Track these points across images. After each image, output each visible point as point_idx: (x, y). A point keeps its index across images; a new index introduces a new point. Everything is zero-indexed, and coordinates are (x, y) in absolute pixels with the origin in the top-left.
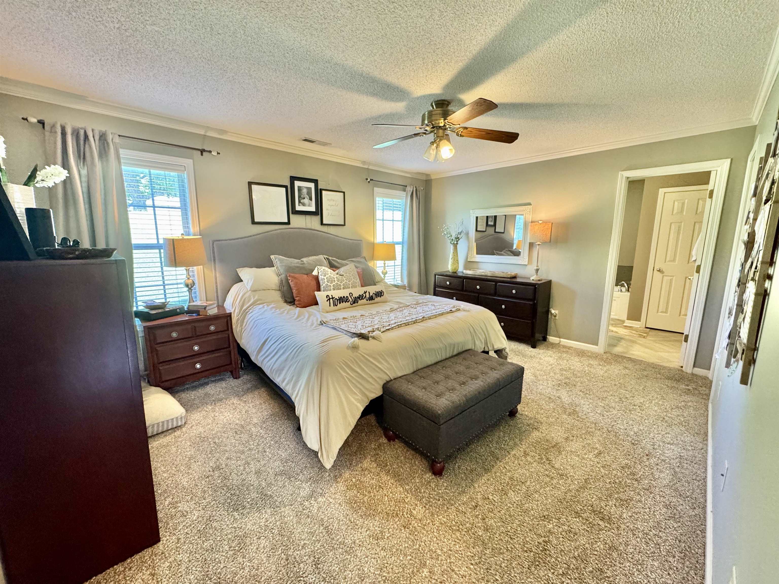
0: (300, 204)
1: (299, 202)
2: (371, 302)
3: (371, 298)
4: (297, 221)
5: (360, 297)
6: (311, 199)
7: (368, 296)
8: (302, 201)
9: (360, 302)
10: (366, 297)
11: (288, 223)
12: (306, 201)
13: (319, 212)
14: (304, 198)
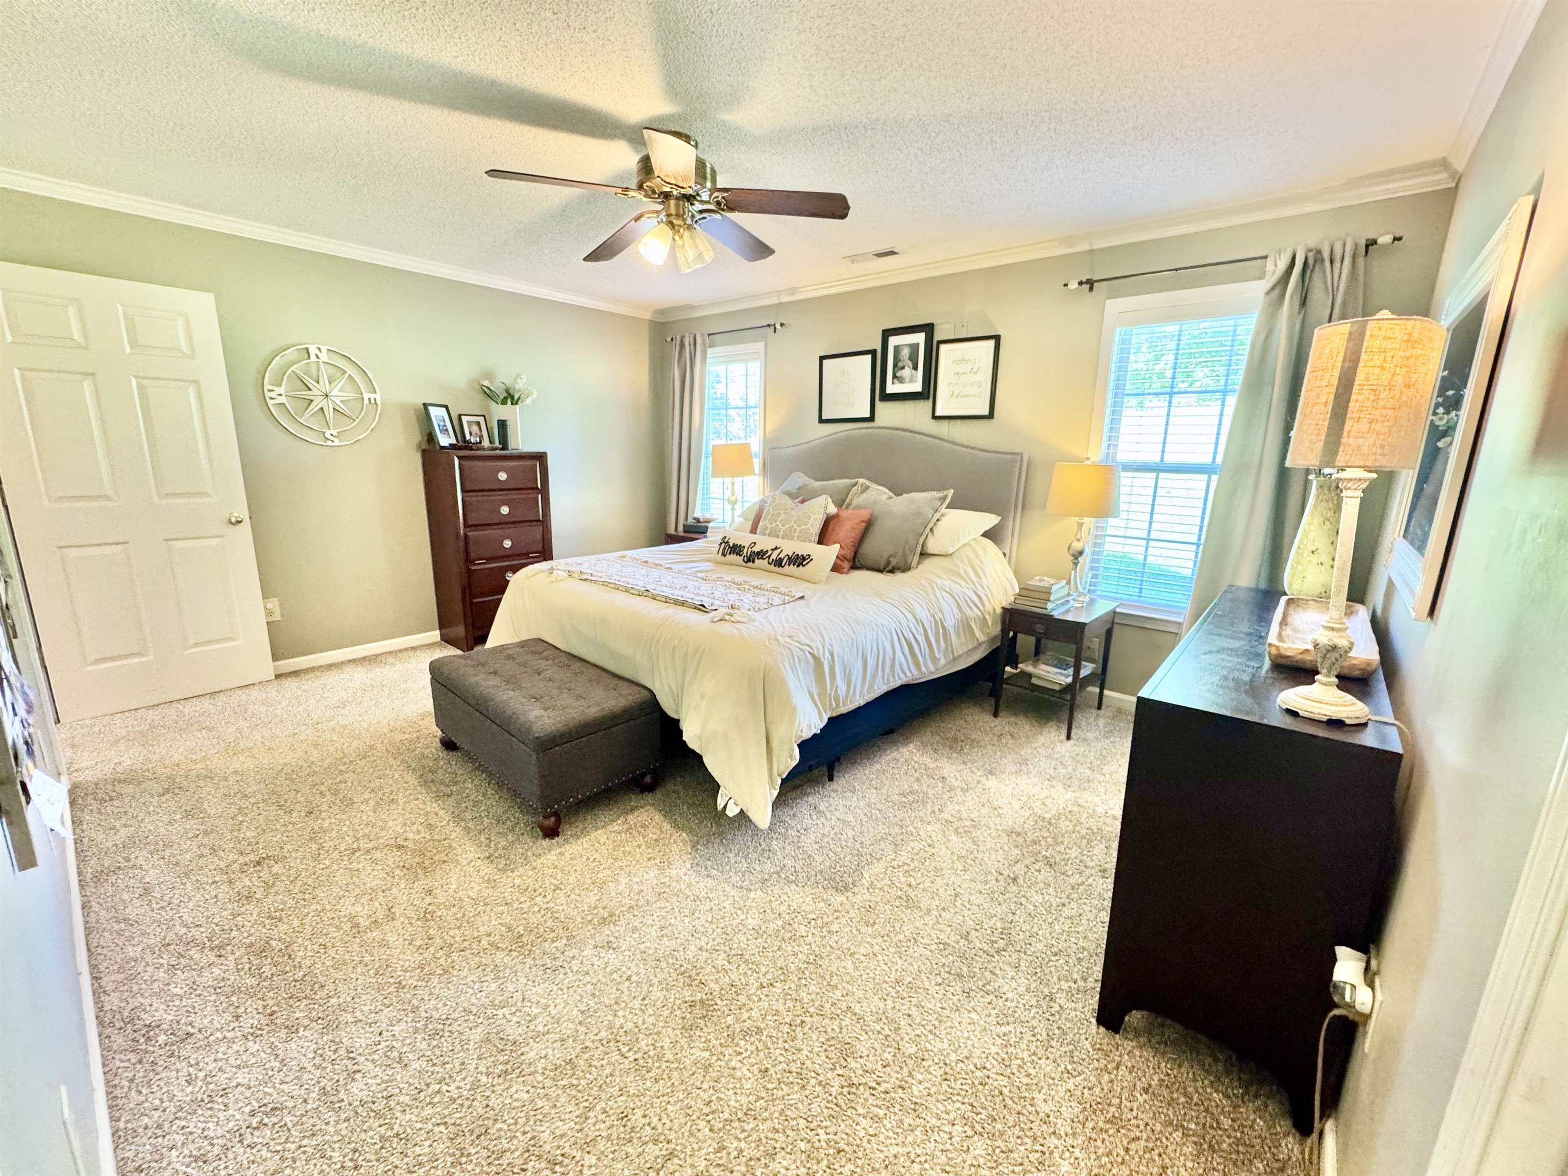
0: (895, 380)
1: (895, 376)
2: (777, 569)
3: (779, 563)
4: (888, 413)
5: (761, 554)
6: (915, 368)
7: (774, 556)
8: (898, 375)
9: (758, 562)
10: (769, 556)
11: (872, 418)
12: (906, 372)
13: (928, 392)
14: (903, 368)
